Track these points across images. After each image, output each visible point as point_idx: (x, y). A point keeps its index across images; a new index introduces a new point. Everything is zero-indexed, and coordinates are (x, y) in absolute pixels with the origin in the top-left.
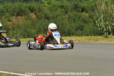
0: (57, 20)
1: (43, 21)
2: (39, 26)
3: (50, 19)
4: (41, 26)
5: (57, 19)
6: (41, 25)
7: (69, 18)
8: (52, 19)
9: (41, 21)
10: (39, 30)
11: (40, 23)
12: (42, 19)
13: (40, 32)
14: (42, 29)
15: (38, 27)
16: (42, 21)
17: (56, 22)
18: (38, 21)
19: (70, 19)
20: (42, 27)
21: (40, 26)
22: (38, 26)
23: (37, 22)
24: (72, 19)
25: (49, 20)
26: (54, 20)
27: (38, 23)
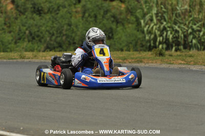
0: (59, 15)
1: (28, 18)
2: (20, 28)
3: (45, 13)
4: (25, 28)
5: (57, 14)
6: (25, 26)
7: (84, 13)
8: (47, 13)
9: (25, 16)
10: (19, 35)
11: (22, 20)
12: (26, 13)
13: (22, 39)
14: (25, 33)
15: (17, 29)
16: (26, 18)
17: (55, 19)
18: (18, 16)
19: (87, 15)
20: (27, 29)
21: (22, 27)
22: (18, 27)
23: (16, 19)
24: (89, 15)
25: (43, 15)
26: (53, 15)
27: (19, 21)
